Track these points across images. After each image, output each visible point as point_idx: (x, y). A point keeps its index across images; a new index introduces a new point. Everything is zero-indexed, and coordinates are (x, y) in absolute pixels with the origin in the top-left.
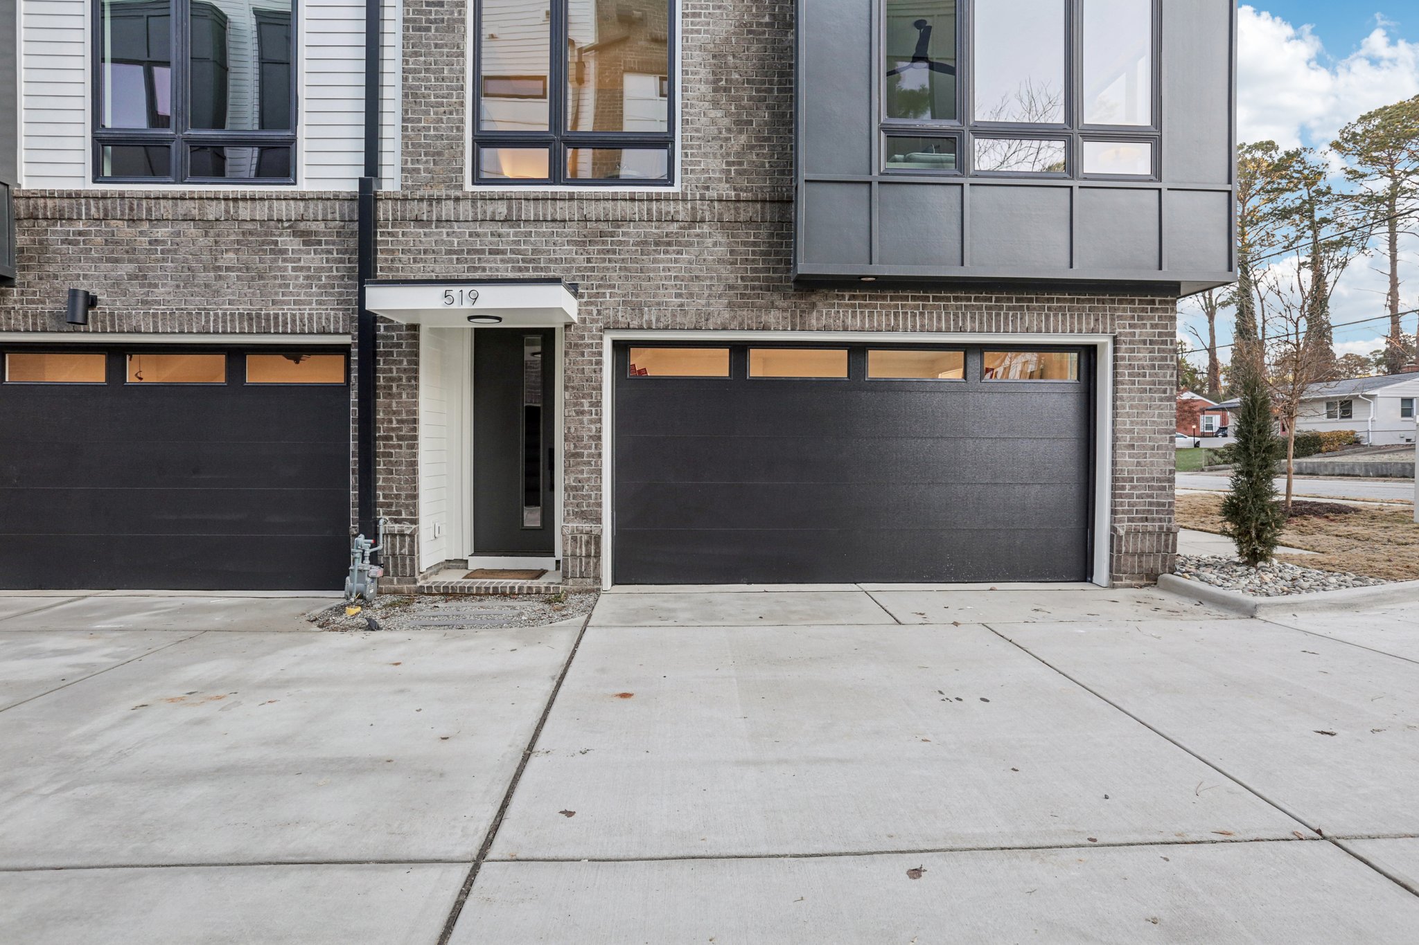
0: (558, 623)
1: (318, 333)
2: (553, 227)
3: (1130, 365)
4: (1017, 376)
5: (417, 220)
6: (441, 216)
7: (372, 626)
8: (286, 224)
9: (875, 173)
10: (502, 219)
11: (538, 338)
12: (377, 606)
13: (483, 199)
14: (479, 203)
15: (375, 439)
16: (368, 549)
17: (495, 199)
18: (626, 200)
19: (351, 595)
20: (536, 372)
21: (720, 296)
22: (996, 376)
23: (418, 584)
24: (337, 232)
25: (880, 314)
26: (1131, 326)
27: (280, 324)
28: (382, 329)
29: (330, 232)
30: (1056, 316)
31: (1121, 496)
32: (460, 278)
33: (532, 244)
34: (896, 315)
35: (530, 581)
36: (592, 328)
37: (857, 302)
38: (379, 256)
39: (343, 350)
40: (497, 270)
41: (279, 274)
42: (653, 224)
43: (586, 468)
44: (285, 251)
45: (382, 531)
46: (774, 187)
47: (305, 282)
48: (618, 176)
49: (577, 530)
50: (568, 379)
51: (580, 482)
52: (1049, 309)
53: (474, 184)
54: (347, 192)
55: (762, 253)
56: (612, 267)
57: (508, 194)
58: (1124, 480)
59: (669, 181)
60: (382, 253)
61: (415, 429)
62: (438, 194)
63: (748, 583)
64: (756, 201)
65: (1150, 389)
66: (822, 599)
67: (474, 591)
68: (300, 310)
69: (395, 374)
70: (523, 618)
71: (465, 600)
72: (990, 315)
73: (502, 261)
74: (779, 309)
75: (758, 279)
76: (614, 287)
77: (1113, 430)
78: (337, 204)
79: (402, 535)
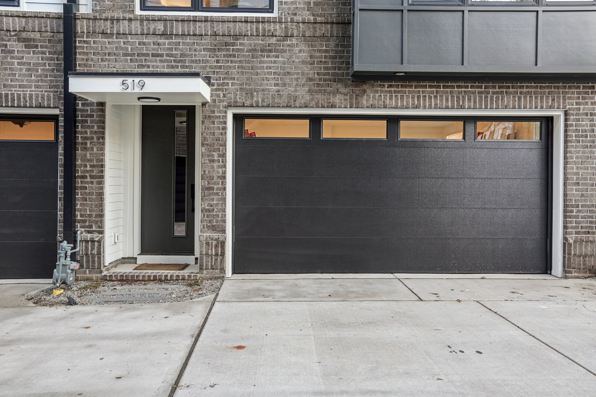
0: (196, 299)
1: (36, 107)
2: (194, 39)
3: (576, 129)
4: (499, 138)
5: (104, 33)
6: (120, 31)
7: (71, 302)
8: (13, 33)
9: (406, 4)
10: (160, 33)
11: (185, 112)
12: (75, 288)
13: (147, 20)
14: (145, 23)
15: (75, 177)
16: (69, 251)
17: (155, 20)
18: (242, 22)
19: (57, 281)
20: (183, 134)
21: (303, 85)
22: (485, 138)
23: (103, 274)
24: (49, 40)
25: (408, 97)
26: (577, 104)
27: (10, 100)
28: (80, 105)
29: (44, 40)
30: (525, 97)
31: (570, 217)
32: (132, 72)
33: (180, 50)
34: (419, 97)
35: (178, 272)
36: (220, 105)
37: (393, 89)
38: (78, 56)
39: (54, 118)
40: (157, 67)
41: (8, 67)
42: (260, 38)
43: (215, 197)
44: (13, 52)
45: (79, 239)
46: (339, 14)
47: (27, 73)
48: (236, 6)
49: (209, 238)
50: (204, 139)
51: (211, 206)
52: (521, 93)
53: (141, 9)
54: (55, 13)
55: (332, 57)
56: (233, 66)
57: (164, 17)
58: (572, 206)
59: (271, 9)
60: (80, 54)
61: (102, 171)
62: (118, 16)
63: (321, 273)
64: (327, 23)
65: (590, 145)
66: (370, 284)
67: (141, 278)
68: (23, 91)
69: (89, 135)
70: (173, 296)
71: (135, 285)
72: (481, 97)
73: (160, 61)
74: (342, 94)
75: (328, 74)
76: (234, 79)
77: (565, 173)
78: (48, 21)
79: (93, 241)
